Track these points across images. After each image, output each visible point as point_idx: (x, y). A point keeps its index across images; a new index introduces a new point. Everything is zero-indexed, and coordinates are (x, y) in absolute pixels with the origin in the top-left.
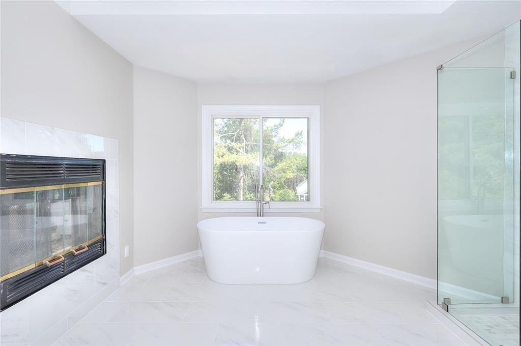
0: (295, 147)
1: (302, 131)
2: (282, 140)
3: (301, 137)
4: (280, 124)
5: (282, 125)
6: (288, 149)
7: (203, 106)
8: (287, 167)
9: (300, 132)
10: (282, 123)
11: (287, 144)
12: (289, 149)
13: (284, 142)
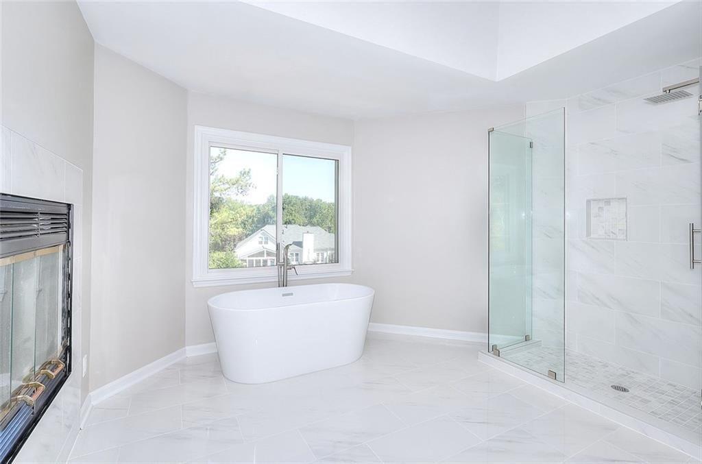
0: (240, 191)
1: (250, 170)
2: (221, 180)
3: (248, 178)
4: (218, 157)
5: (221, 159)
6: (230, 193)
7: (196, 126)
8: (230, 220)
9: (247, 170)
10: (221, 155)
11: (227, 186)
12: (232, 195)
13: (224, 184)
